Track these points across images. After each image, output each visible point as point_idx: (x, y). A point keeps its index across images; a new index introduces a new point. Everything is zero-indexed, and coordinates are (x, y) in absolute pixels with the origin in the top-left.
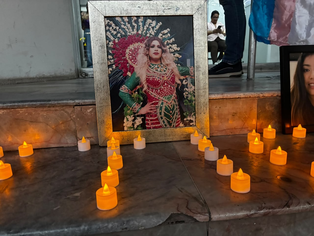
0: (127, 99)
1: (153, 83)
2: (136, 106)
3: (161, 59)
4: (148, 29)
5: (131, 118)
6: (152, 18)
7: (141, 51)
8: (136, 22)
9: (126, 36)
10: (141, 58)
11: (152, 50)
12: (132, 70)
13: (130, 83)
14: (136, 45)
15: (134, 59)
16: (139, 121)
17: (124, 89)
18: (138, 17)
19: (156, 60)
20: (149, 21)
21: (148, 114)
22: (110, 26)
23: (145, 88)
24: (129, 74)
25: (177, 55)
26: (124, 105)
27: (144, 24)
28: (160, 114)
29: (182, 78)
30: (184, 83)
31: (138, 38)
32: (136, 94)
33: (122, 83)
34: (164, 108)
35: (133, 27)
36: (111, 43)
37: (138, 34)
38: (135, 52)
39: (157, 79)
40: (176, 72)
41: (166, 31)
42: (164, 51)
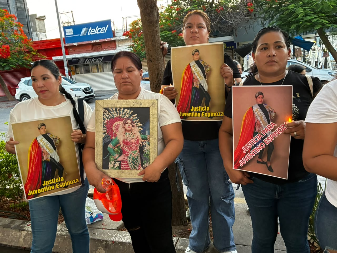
0: (112, 151)
1: (126, 143)
2: (116, 156)
3: (131, 130)
4: (125, 114)
5: (113, 162)
6: (128, 108)
7: (121, 126)
8: (119, 110)
9: (113, 117)
10: (121, 130)
11: (127, 125)
12: (115, 135)
13: (114, 143)
14: (118, 122)
15: (117, 130)
16: (117, 164)
17: (110, 146)
18: (120, 108)
19: (128, 131)
20: (126, 110)
21: (123, 161)
22: (105, 112)
23: (122, 146)
24: (114, 138)
25: (140, 128)
26: (110, 155)
27: (123, 112)
28: (130, 161)
29: (143, 141)
30: (144, 144)
31: (120, 119)
32: (116, 149)
33: (110, 142)
34: (132, 158)
35: (117, 113)
36: (105, 121)
37: (120, 117)
38: (118, 126)
39: (128, 141)
40: (140, 137)
41: (135, 115)
42: (133, 126)
